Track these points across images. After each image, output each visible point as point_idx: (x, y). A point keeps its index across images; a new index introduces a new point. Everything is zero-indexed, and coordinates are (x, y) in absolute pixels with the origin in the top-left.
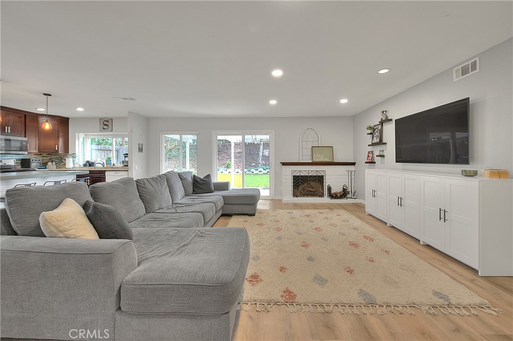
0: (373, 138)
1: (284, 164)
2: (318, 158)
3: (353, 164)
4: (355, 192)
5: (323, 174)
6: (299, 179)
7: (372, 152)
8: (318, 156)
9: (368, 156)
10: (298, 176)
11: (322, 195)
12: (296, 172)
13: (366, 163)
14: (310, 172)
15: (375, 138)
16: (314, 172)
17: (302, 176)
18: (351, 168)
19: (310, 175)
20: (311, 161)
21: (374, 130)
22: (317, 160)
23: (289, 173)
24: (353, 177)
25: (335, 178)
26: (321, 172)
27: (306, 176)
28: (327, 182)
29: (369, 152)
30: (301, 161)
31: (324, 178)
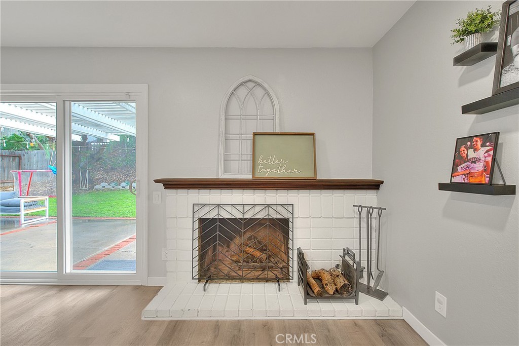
1: (171, 184)
2: (271, 167)
3: (375, 185)
4: (381, 273)
5: (286, 215)
6: (214, 230)
8: (272, 160)
10: (214, 221)
11: (282, 278)
12: (207, 209)
13: (442, 187)
14: (247, 208)
16: (258, 209)
17: (222, 220)
18: (368, 198)
19: (247, 217)
20: (250, 177)
22: (268, 174)
23: (185, 211)
24: (374, 223)
26: (280, 209)
27: (235, 220)
28: (297, 240)
30: (222, 177)
31: (290, 224)
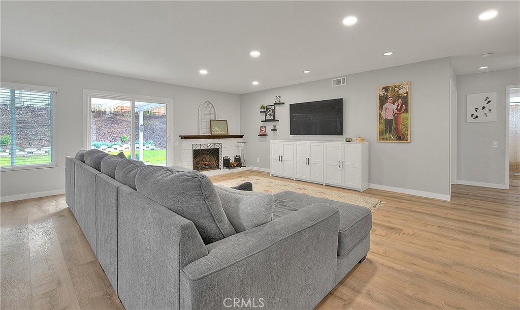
0: (266, 115)
1: (183, 137)
2: (216, 131)
3: (241, 137)
5: (220, 147)
6: (199, 153)
7: (265, 127)
8: (216, 129)
9: (261, 130)
10: (199, 150)
11: (218, 167)
12: (197, 146)
14: (209, 145)
15: (268, 116)
16: (212, 145)
17: (202, 150)
18: (240, 140)
19: (209, 148)
20: (210, 134)
21: (267, 110)
22: (214, 133)
23: (189, 147)
25: (228, 150)
26: (218, 145)
27: (206, 150)
28: (223, 154)
29: (261, 127)
30: (201, 135)
31: (220, 150)
